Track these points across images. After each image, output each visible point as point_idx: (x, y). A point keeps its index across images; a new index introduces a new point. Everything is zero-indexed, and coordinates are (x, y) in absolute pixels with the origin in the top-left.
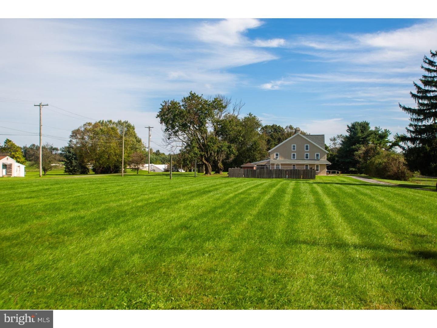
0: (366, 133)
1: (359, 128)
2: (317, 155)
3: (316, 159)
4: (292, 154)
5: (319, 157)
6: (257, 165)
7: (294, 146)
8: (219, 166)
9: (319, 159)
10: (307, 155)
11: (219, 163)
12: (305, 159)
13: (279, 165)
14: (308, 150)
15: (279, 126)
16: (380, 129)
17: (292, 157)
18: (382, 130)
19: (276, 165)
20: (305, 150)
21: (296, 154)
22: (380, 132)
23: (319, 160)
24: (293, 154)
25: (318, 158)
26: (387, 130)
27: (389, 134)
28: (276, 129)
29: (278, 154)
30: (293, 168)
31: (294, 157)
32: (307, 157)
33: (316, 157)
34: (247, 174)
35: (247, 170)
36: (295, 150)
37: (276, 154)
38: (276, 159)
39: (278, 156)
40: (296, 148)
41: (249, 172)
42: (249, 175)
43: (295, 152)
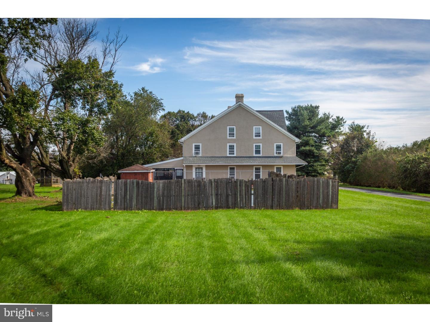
0: (315, 121)
1: (305, 113)
2: (279, 147)
3: (275, 155)
4: (228, 145)
5: (282, 151)
6: (157, 170)
7: (232, 130)
8: (71, 173)
9: (282, 155)
10: (258, 147)
11: (71, 166)
12: (254, 155)
13: (202, 168)
14: (261, 138)
15: (188, 112)
16: (330, 116)
17: (228, 152)
18: (333, 118)
19: (196, 168)
20: (254, 138)
21: (235, 145)
22: (331, 120)
23: (281, 157)
24: (230, 146)
25: (280, 153)
26: (341, 117)
27: (344, 123)
28: (184, 117)
29: (199, 145)
30: (230, 175)
31: (232, 152)
32: (258, 152)
33: (275, 151)
34: (123, 197)
35: (123, 185)
36: (234, 137)
37: (195, 145)
38: (196, 157)
39: (201, 149)
40: (235, 132)
41: (130, 189)
42: (129, 200)
43: (234, 141)
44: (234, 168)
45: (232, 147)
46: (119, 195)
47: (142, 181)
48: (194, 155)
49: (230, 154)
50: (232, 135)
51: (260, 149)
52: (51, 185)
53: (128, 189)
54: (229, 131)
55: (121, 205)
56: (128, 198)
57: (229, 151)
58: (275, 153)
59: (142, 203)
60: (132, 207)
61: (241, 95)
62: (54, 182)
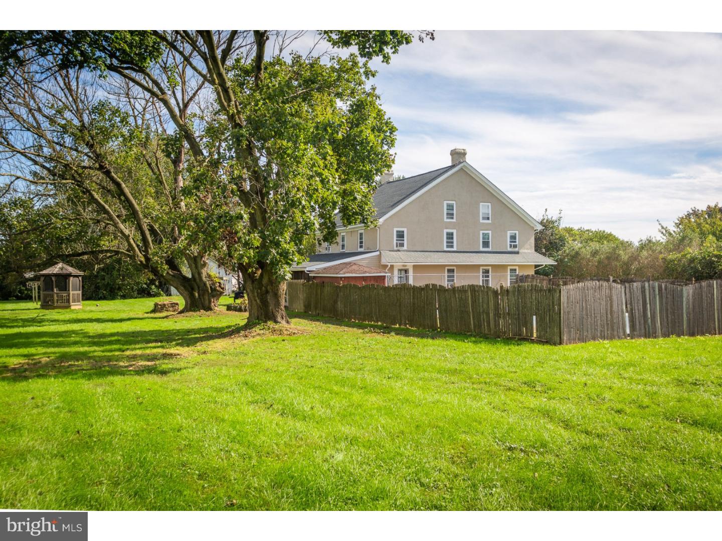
2: (513, 237)
3: (509, 249)
4: (445, 232)
5: (518, 244)
7: (450, 207)
9: (518, 249)
10: (486, 236)
11: (204, 265)
12: (482, 249)
13: (407, 271)
14: (490, 221)
17: (445, 244)
19: (399, 271)
20: (482, 221)
21: (455, 232)
23: (518, 253)
24: (448, 234)
25: (515, 247)
29: (403, 232)
30: (448, 281)
31: (450, 243)
32: (486, 244)
33: (509, 243)
34: (642, 314)
35: (640, 292)
36: (452, 218)
37: (397, 231)
38: (399, 251)
39: (405, 238)
40: (455, 212)
41: (650, 299)
42: (651, 320)
43: (453, 226)
44: (453, 271)
45: (450, 236)
46: (637, 311)
47: (666, 285)
48: (395, 248)
49: (448, 246)
50: (450, 215)
51: (489, 239)
52: (69, 307)
53: (648, 299)
54: (447, 210)
55: (640, 329)
56: (649, 316)
57: (447, 242)
58: (509, 246)
59: (668, 324)
60: (655, 333)
61: (463, 151)
62: (74, 301)
